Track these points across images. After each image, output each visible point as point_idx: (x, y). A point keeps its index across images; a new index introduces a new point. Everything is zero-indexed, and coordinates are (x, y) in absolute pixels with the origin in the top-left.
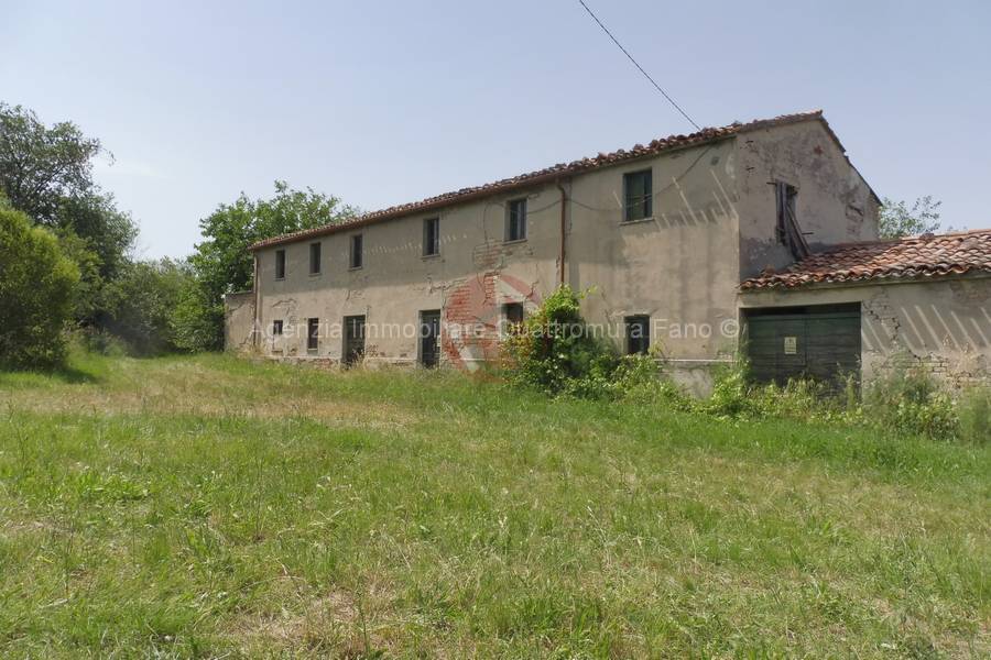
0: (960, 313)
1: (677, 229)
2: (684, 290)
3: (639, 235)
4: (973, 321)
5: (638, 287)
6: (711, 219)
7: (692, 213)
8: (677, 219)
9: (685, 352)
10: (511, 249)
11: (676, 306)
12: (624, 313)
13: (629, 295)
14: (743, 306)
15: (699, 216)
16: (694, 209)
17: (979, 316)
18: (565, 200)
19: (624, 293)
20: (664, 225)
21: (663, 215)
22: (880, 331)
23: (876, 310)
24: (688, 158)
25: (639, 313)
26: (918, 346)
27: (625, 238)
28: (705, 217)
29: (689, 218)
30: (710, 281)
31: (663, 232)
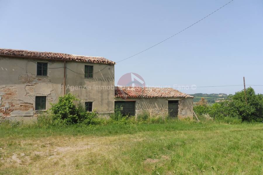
0: (150, 103)
1: (100, 82)
2: (102, 96)
3: (90, 82)
4: (151, 105)
5: (89, 95)
6: (108, 81)
7: (104, 79)
8: (100, 80)
9: (102, 111)
10: (40, 78)
11: (100, 100)
12: (85, 101)
13: (87, 96)
14: (115, 101)
15: (106, 80)
16: (104, 78)
17: (152, 104)
18: (65, 68)
19: (85, 96)
20: (97, 80)
21: (96, 78)
22: (139, 106)
23: (138, 102)
24: (103, 67)
25: (90, 101)
26: (144, 109)
27: (85, 82)
28: (107, 80)
29: (103, 80)
30: (108, 95)
31: (97, 82)
